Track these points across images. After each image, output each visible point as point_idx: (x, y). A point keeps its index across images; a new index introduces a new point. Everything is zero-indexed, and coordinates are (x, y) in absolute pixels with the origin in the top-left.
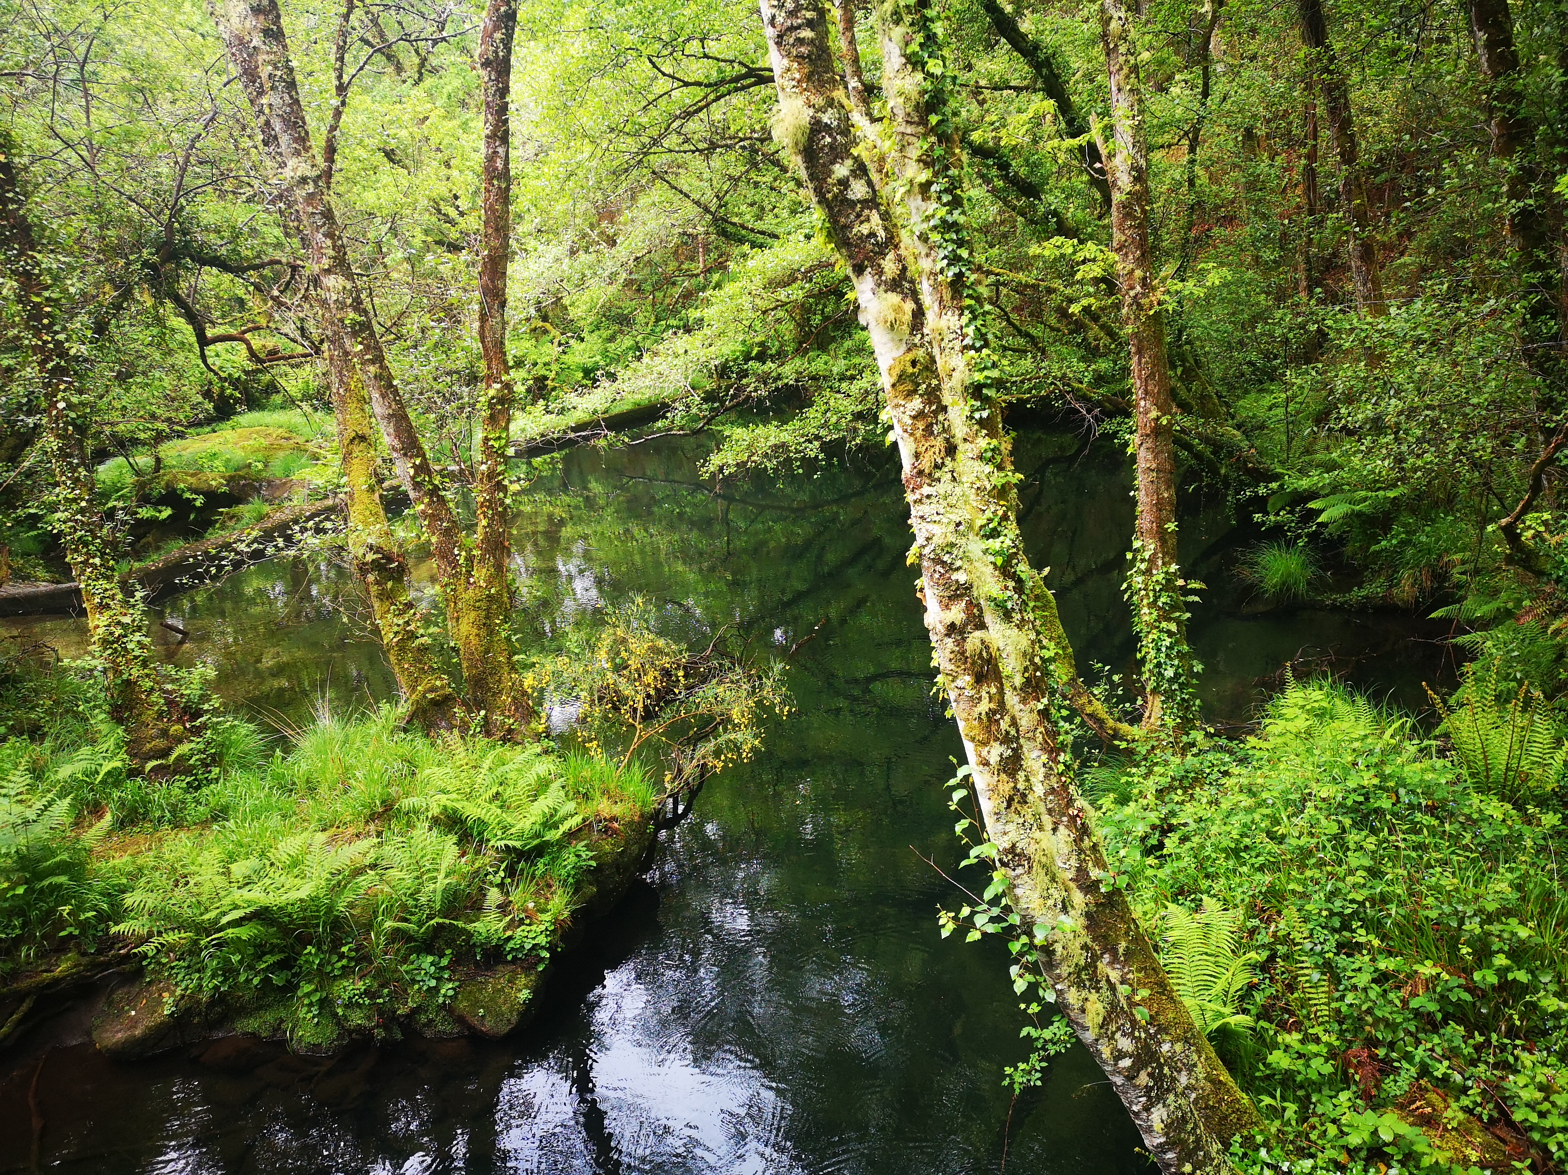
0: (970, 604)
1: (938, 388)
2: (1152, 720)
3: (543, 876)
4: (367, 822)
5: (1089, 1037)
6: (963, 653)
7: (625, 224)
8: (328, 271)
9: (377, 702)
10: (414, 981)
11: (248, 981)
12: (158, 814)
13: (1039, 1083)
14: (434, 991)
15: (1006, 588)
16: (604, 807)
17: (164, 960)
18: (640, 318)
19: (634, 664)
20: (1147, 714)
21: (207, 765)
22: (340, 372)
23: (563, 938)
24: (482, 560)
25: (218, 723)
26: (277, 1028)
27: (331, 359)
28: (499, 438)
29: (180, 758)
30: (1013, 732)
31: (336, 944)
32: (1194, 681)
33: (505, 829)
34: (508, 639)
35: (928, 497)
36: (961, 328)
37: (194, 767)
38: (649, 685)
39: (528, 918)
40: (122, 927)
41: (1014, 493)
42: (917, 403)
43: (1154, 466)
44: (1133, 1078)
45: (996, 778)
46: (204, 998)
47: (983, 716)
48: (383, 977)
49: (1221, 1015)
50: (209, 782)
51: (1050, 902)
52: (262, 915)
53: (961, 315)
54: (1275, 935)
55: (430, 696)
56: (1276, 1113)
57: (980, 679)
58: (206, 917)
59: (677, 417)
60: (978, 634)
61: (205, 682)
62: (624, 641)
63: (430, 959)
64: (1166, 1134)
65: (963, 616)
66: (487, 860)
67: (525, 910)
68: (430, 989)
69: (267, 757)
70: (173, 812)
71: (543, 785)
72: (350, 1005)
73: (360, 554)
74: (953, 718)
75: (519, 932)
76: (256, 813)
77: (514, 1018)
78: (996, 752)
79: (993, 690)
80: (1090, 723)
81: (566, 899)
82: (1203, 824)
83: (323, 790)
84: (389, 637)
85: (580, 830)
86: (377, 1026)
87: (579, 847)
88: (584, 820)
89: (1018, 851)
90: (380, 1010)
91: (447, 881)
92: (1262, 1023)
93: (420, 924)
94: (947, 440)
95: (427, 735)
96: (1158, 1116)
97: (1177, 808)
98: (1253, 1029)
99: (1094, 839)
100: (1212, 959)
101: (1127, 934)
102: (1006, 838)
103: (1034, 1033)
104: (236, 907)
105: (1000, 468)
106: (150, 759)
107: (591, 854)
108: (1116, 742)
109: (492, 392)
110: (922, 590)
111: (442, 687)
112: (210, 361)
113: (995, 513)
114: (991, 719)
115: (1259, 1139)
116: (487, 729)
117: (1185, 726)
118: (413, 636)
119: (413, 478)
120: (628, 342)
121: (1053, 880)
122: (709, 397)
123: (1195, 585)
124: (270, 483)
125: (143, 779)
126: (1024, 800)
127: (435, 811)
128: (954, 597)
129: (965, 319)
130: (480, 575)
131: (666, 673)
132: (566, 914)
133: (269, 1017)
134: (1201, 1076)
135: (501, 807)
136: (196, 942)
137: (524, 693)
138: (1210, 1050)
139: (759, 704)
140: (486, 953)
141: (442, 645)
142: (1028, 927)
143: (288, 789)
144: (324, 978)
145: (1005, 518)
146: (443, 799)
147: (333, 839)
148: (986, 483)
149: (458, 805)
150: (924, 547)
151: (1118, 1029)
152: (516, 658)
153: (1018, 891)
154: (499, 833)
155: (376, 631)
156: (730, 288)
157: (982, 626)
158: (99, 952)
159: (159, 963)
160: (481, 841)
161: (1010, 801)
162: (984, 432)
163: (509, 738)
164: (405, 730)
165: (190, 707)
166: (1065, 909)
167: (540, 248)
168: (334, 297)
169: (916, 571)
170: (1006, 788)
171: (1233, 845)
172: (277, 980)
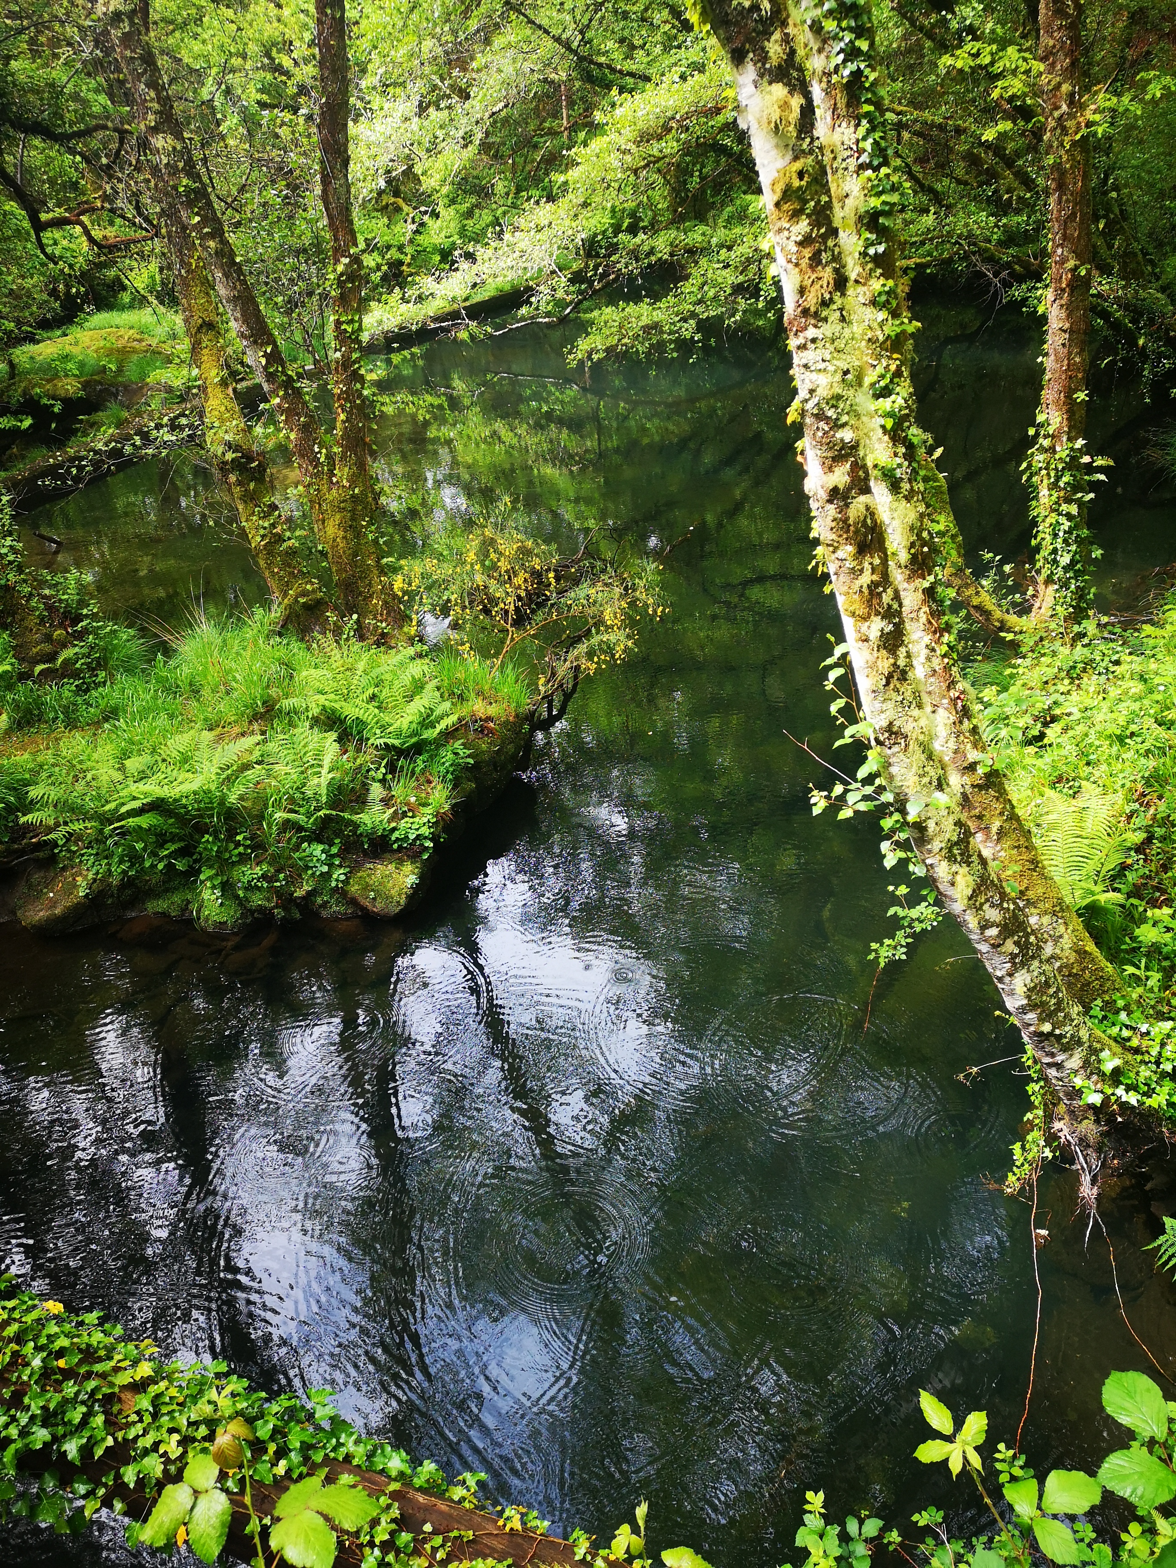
0: (855, 466)
1: (829, 205)
2: (1043, 610)
3: (423, 771)
4: (250, 722)
5: (957, 907)
6: (845, 521)
7: (479, 71)
8: (155, 130)
9: (251, 607)
10: (307, 868)
11: (153, 866)
12: (52, 715)
13: (904, 957)
14: (327, 876)
15: (896, 455)
16: (479, 707)
17: (74, 848)
18: (500, 187)
19: (504, 565)
20: (1037, 605)
21: (94, 669)
22: (180, 251)
23: (445, 829)
24: (343, 457)
25: (99, 628)
26: (185, 907)
27: (170, 236)
28: (351, 321)
29: (66, 662)
30: (896, 606)
31: (231, 834)
32: (1092, 568)
33: (383, 728)
34: (376, 541)
35: (814, 341)
36: (858, 141)
37: (81, 670)
38: (519, 587)
39: (412, 811)
40: (29, 818)
41: (910, 344)
42: (803, 226)
43: (1067, 325)
44: (999, 945)
45: (875, 654)
46: (115, 881)
47: (865, 590)
48: (279, 863)
49: (1093, 893)
50: (97, 685)
51: (926, 780)
52: (157, 806)
53: (858, 125)
54: (1154, 818)
55: (302, 600)
56: (1137, 980)
57: (863, 549)
58: (107, 808)
59: (542, 300)
60: (863, 499)
61: (82, 588)
62: (492, 542)
63: (321, 847)
64: (1029, 997)
65: (847, 479)
66: (368, 758)
67: (407, 804)
68: (322, 874)
69: (149, 661)
70: (66, 713)
71: (418, 687)
72: (249, 888)
73: (219, 453)
74: (832, 595)
75: (404, 824)
76: (144, 713)
77: (403, 901)
78: (876, 626)
79: (877, 561)
80: (976, 615)
81: (446, 793)
82: (1089, 713)
83: (206, 692)
84: (256, 541)
85: (457, 729)
86: (276, 907)
87: (456, 745)
88: (460, 720)
89: (895, 729)
90: (278, 892)
91: (331, 776)
92: (1133, 901)
93: (309, 815)
94: (836, 271)
95: (302, 640)
96: (1021, 982)
97: (1061, 699)
98: (1122, 906)
99: (975, 721)
100: (1086, 841)
101: (1001, 814)
102: (883, 716)
103: (901, 912)
104: (135, 798)
105: (895, 314)
106: (38, 663)
107: (468, 752)
108: (1002, 634)
109: (340, 268)
110: (802, 453)
111: (314, 591)
112: (49, 250)
113: (887, 368)
114: (873, 592)
115: (1121, 1003)
116: (361, 633)
117: (1078, 615)
118: (280, 539)
119: (265, 368)
120: (487, 217)
121: (930, 758)
122: (577, 278)
123: (1100, 462)
124: (126, 387)
125: (34, 683)
126: (903, 676)
127: (315, 711)
128: (838, 459)
129: (862, 131)
130: (342, 474)
131: (537, 575)
132: (447, 807)
133: (177, 898)
134: (1066, 946)
135: (379, 708)
136: (101, 831)
137: (395, 596)
138: (1077, 923)
139: (633, 604)
140: (372, 842)
141: (310, 549)
142: (901, 806)
143: (172, 689)
144: (224, 864)
145: (898, 374)
146: (322, 699)
147: (220, 738)
148: (879, 333)
149: (337, 706)
150: (806, 401)
151: (987, 900)
152: (385, 561)
153: (894, 770)
154: (378, 731)
155: (243, 534)
156: (598, 144)
157: (867, 490)
158: (13, 840)
159: (69, 851)
160: (361, 740)
161: (889, 678)
162: (879, 271)
163: (383, 641)
164: (280, 635)
165: (70, 612)
166: (940, 787)
167: (387, 106)
168: (165, 161)
169: (798, 430)
170: (885, 665)
171: (1118, 732)
172: (180, 866)
